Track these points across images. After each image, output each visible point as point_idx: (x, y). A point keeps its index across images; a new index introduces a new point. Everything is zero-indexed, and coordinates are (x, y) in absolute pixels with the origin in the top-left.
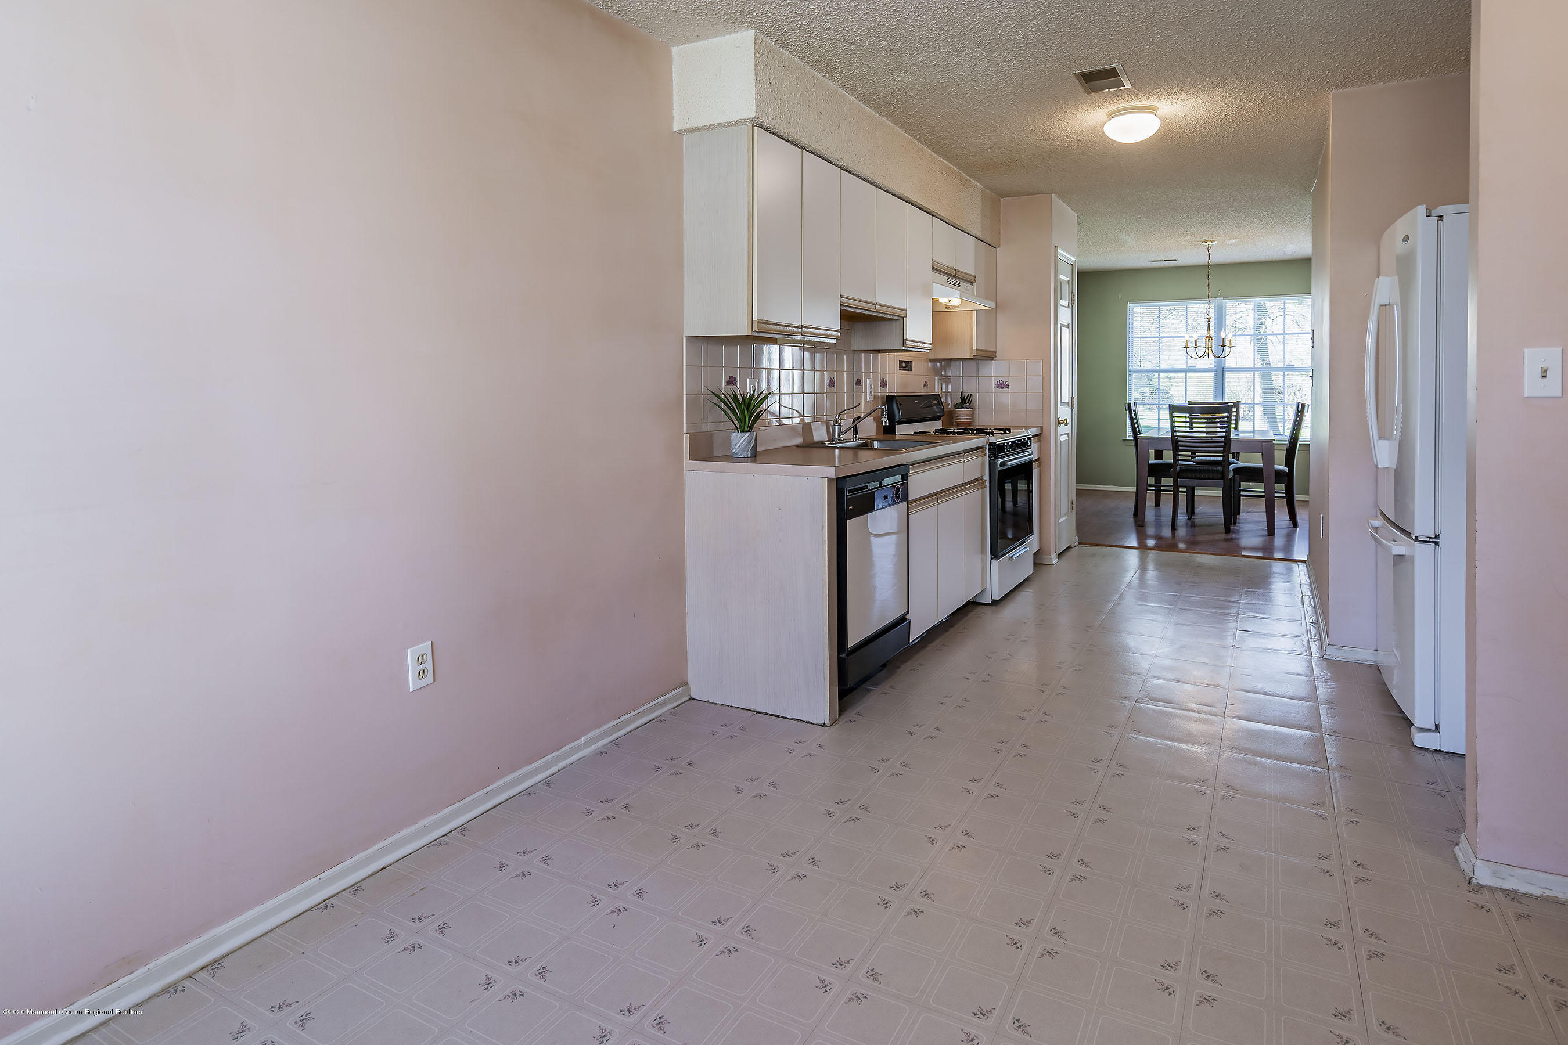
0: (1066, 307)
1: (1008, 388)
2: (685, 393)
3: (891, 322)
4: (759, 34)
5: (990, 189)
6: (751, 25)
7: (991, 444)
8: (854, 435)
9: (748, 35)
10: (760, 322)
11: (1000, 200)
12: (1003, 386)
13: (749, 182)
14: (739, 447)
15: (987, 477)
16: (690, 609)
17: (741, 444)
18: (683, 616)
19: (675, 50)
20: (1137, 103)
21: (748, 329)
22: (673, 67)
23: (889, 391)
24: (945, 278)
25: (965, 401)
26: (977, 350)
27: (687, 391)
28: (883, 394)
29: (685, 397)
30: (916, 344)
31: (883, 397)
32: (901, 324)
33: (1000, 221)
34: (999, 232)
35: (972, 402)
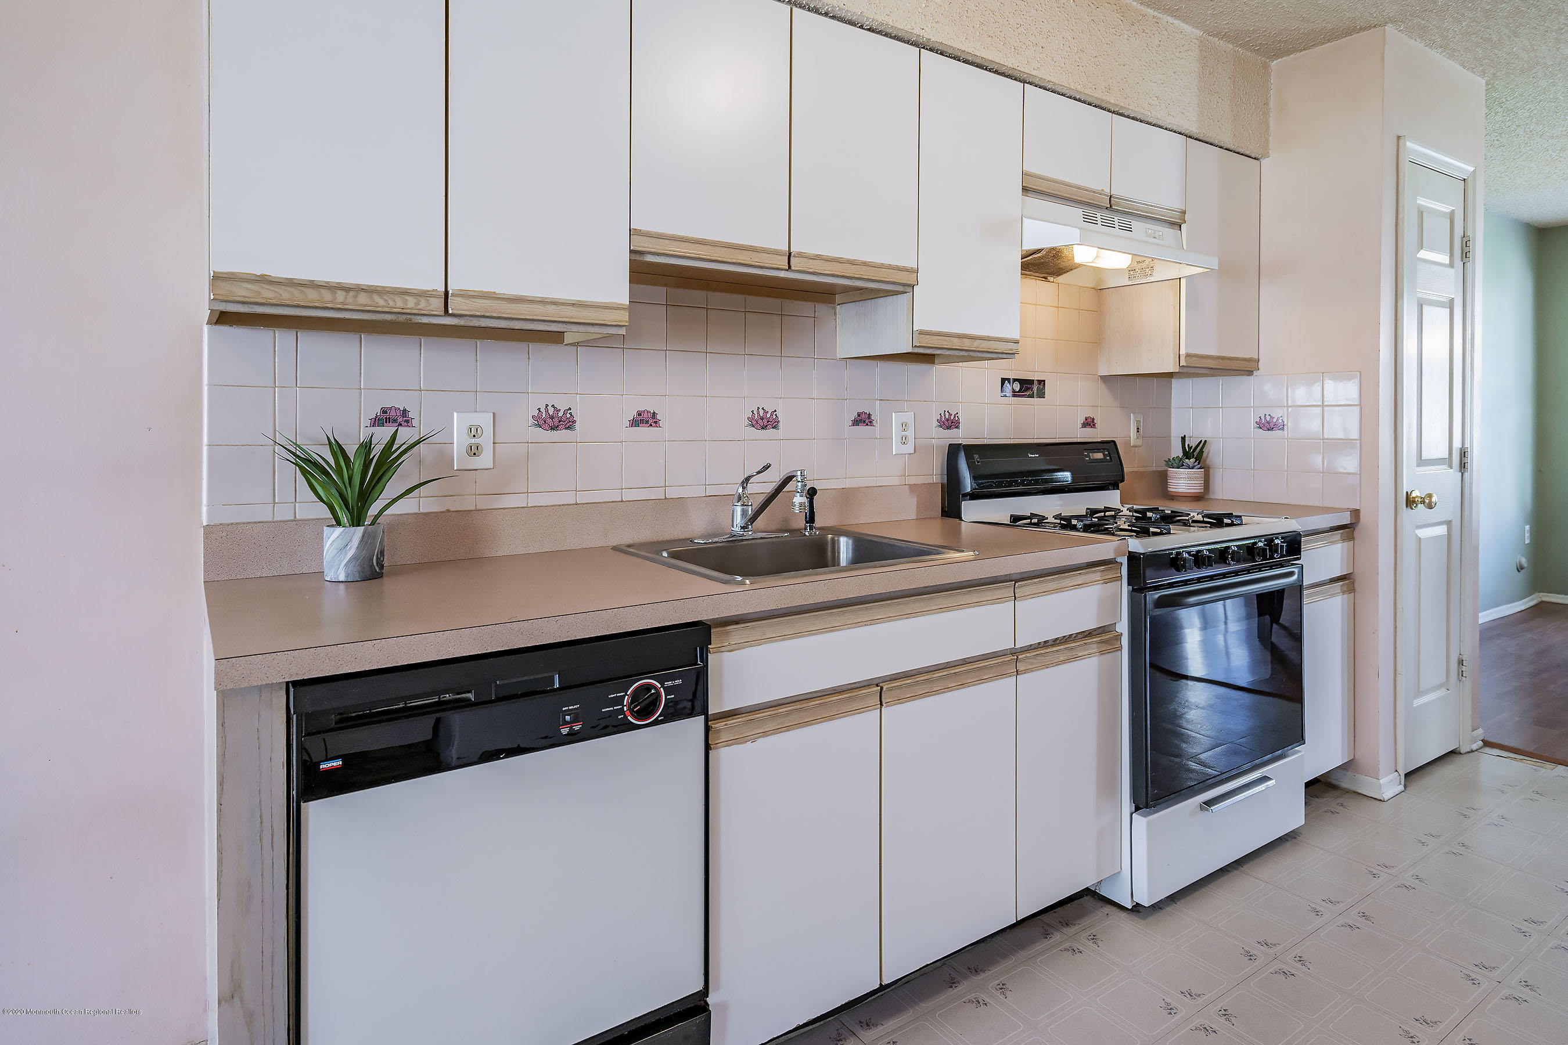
0: (1446, 266)
5: (1224, 36)
7: (1133, 557)
11: (1268, 61)
12: (1272, 425)
15: (1123, 627)
23: (962, 436)
24: (1078, 212)
25: (1195, 455)
26: (1188, 355)
28: (938, 442)
30: (961, 343)
31: (942, 446)
32: (904, 299)
33: (1266, 104)
34: (1267, 128)
35: (1205, 454)
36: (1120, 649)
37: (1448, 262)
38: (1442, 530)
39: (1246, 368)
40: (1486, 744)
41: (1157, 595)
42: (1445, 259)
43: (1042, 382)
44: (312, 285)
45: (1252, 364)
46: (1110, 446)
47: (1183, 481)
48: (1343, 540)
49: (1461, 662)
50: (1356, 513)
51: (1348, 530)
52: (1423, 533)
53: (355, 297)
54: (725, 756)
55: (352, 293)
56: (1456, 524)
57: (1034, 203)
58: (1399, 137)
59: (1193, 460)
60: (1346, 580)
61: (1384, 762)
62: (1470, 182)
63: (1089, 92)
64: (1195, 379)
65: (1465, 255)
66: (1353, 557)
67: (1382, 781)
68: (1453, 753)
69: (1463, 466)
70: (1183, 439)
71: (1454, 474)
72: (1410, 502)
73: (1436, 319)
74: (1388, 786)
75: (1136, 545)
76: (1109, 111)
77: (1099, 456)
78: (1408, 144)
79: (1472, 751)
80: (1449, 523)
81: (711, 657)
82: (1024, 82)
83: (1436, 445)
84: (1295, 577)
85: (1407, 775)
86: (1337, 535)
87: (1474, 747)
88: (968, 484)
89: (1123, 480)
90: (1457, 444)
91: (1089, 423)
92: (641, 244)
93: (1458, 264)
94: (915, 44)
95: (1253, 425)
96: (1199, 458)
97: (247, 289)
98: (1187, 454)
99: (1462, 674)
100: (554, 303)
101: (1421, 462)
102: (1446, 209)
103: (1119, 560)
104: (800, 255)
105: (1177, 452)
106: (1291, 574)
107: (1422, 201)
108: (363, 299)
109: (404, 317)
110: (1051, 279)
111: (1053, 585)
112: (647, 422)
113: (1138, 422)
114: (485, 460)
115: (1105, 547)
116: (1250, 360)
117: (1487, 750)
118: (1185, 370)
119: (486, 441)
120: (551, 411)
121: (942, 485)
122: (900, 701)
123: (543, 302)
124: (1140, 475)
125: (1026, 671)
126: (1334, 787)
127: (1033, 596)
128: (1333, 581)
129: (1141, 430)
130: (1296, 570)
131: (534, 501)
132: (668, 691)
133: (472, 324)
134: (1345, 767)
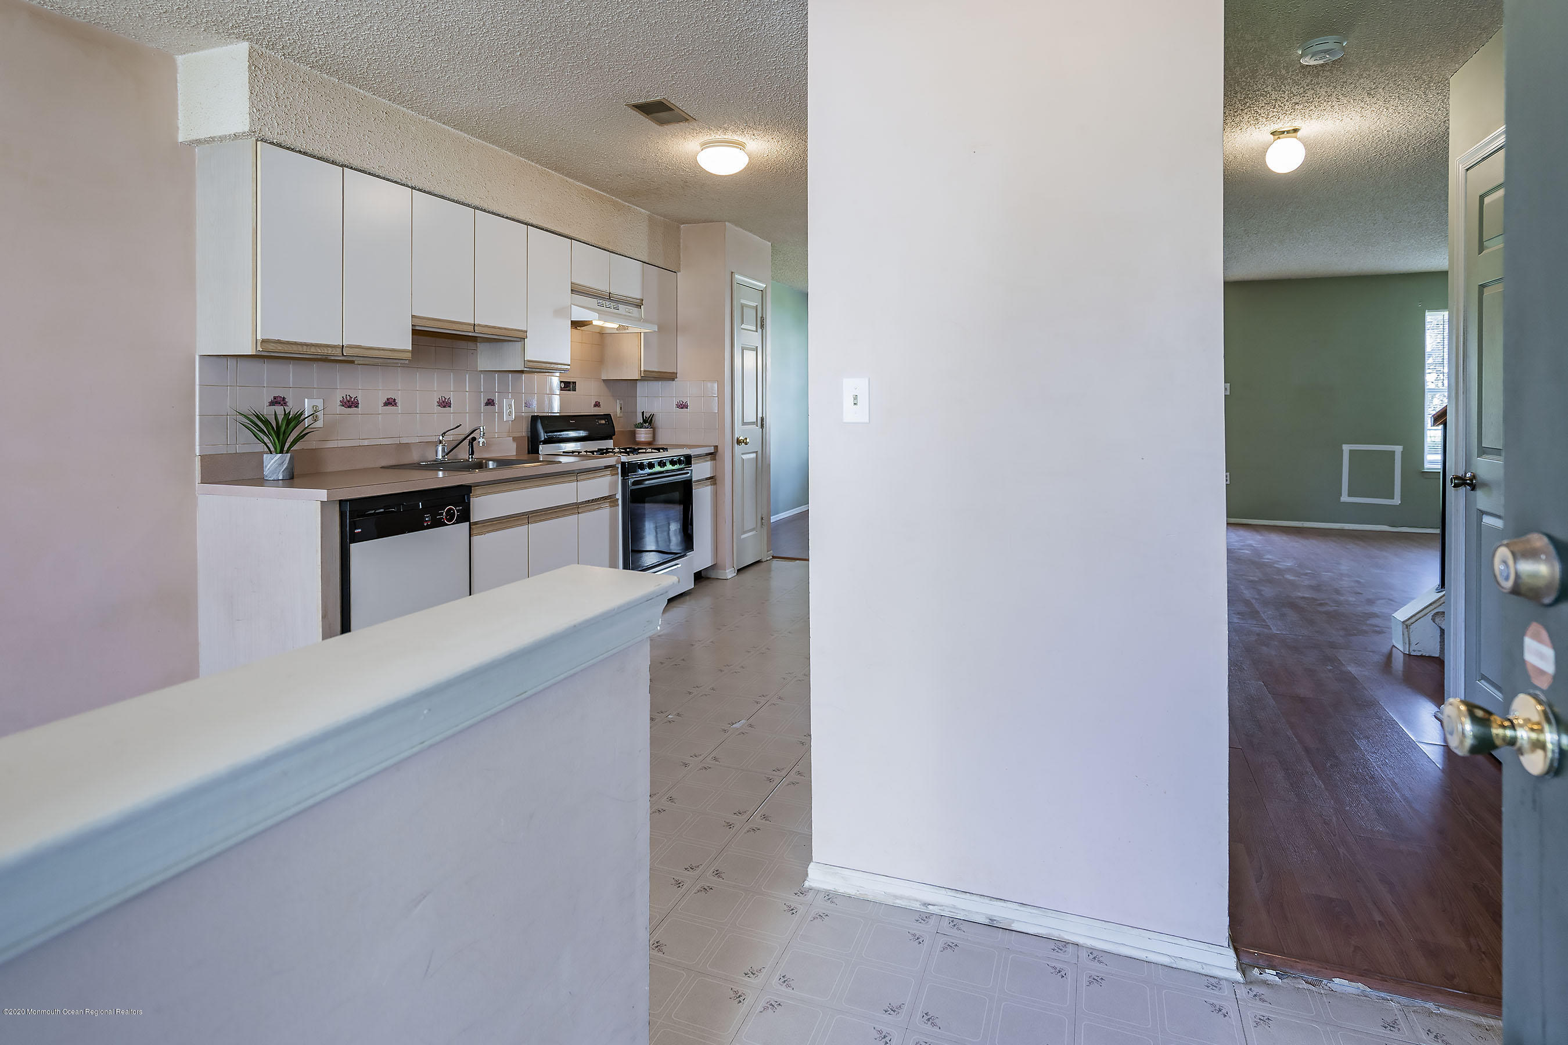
0: (754, 331)
1: (687, 408)
2: (197, 413)
3: (500, 344)
4: (256, 47)
6: (245, 37)
7: (623, 464)
8: (470, 455)
9: (244, 47)
10: (263, 341)
11: (679, 227)
12: (683, 406)
13: (253, 197)
14: (269, 469)
15: (619, 496)
16: (203, 639)
17: (272, 465)
18: (195, 644)
19: (180, 59)
20: (718, 137)
21: (252, 349)
22: (178, 75)
24: (595, 301)
25: (648, 421)
26: (645, 371)
27: (200, 411)
28: (526, 414)
29: (197, 418)
30: (544, 365)
31: (529, 417)
32: (519, 345)
33: (679, 246)
34: (680, 258)
35: (653, 422)
36: (618, 505)
37: (755, 329)
38: (753, 455)
39: (671, 377)
40: (774, 557)
41: (633, 480)
42: (754, 328)
43: (574, 383)
44: (296, 344)
45: (674, 375)
46: (607, 417)
47: (643, 435)
48: (711, 460)
49: (762, 519)
50: (716, 447)
51: (713, 455)
52: (745, 457)
53: (310, 349)
54: (475, 539)
55: (309, 347)
56: (760, 452)
57: (576, 296)
58: (732, 272)
59: (647, 424)
60: (712, 479)
61: (728, 562)
62: (764, 291)
63: (600, 244)
64: (649, 382)
65: (762, 326)
66: (715, 468)
67: (727, 571)
68: (758, 562)
69: (762, 426)
70: (643, 413)
71: (758, 429)
72: (739, 442)
73: (750, 356)
74: (730, 573)
75: (624, 458)
76: (608, 251)
77: (603, 422)
78: (736, 276)
79: (767, 560)
80: (756, 452)
81: (471, 499)
82: (571, 239)
83: (750, 417)
84: (689, 475)
85: (739, 570)
86: (709, 458)
87: (768, 559)
88: (543, 436)
89: (614, 435)
90: (760, 415)
91: (597, 405)
92: (417, 322)
93: (760, 330)
94: (526, 224)
95: (675, 406)
96: (650, 423)
97: (273, 346)
98: (645, 421)
99: (762, 524)
100: (383, 350)
101: (744, 424)
102: (755, 304)
103: (617, 466)
104: (479, 325)
105: (640, 420)
106: (688, 473)
107: (743, 301)
108: (313, 350)
109: (324, 357)
110: (578, 328)
111: (592, 476)
112: (391, 404)
113: (621, 404)
114: (319, 424)
115: (610, 460)
116: (673, 373)
117: (774, 559)
118: (643, 378)
119: (320, 414)
120: (348, 398)
121: (528, 437)
122: (536, 522)
123: (379, 349)
124: (622, 432)
125: (582, 513)
126: (708, 578)
127: (584, 480)
128: (707, 479)
129: (622, 409)
130: (690, 472)
131: (341, 444)
132: (458, 511)
133: (350, 359)
134: (713, 567)
